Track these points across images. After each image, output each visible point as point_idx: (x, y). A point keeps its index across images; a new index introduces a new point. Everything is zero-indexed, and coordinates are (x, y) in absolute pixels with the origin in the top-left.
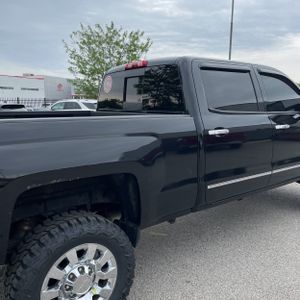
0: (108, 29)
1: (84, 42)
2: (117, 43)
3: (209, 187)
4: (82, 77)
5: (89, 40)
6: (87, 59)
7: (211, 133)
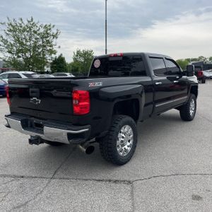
0: (29, 22)
1: (10, 31)
2: (35, 32)
3: (156, 106)
4: (9, 55)
5: (14, 29)
6: (12, 42)
7: (157, 83)
